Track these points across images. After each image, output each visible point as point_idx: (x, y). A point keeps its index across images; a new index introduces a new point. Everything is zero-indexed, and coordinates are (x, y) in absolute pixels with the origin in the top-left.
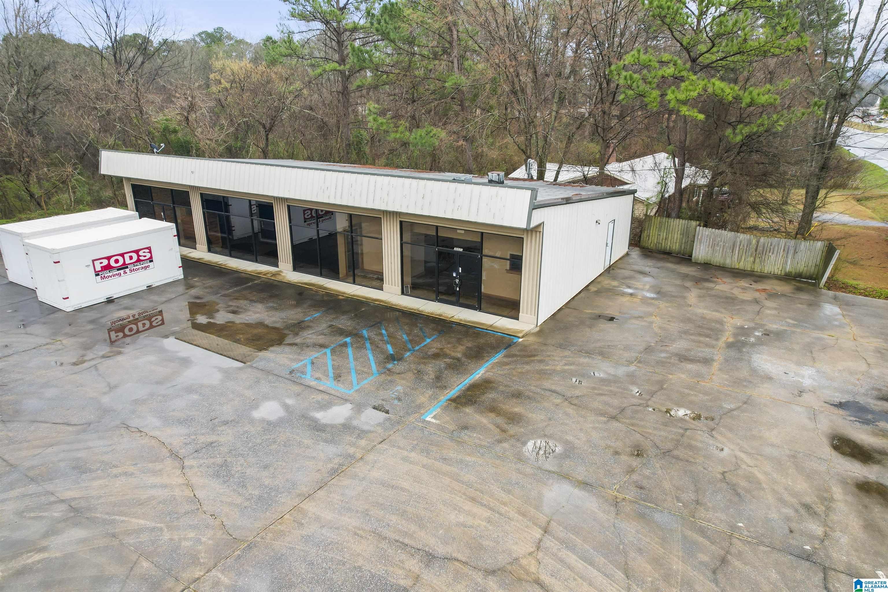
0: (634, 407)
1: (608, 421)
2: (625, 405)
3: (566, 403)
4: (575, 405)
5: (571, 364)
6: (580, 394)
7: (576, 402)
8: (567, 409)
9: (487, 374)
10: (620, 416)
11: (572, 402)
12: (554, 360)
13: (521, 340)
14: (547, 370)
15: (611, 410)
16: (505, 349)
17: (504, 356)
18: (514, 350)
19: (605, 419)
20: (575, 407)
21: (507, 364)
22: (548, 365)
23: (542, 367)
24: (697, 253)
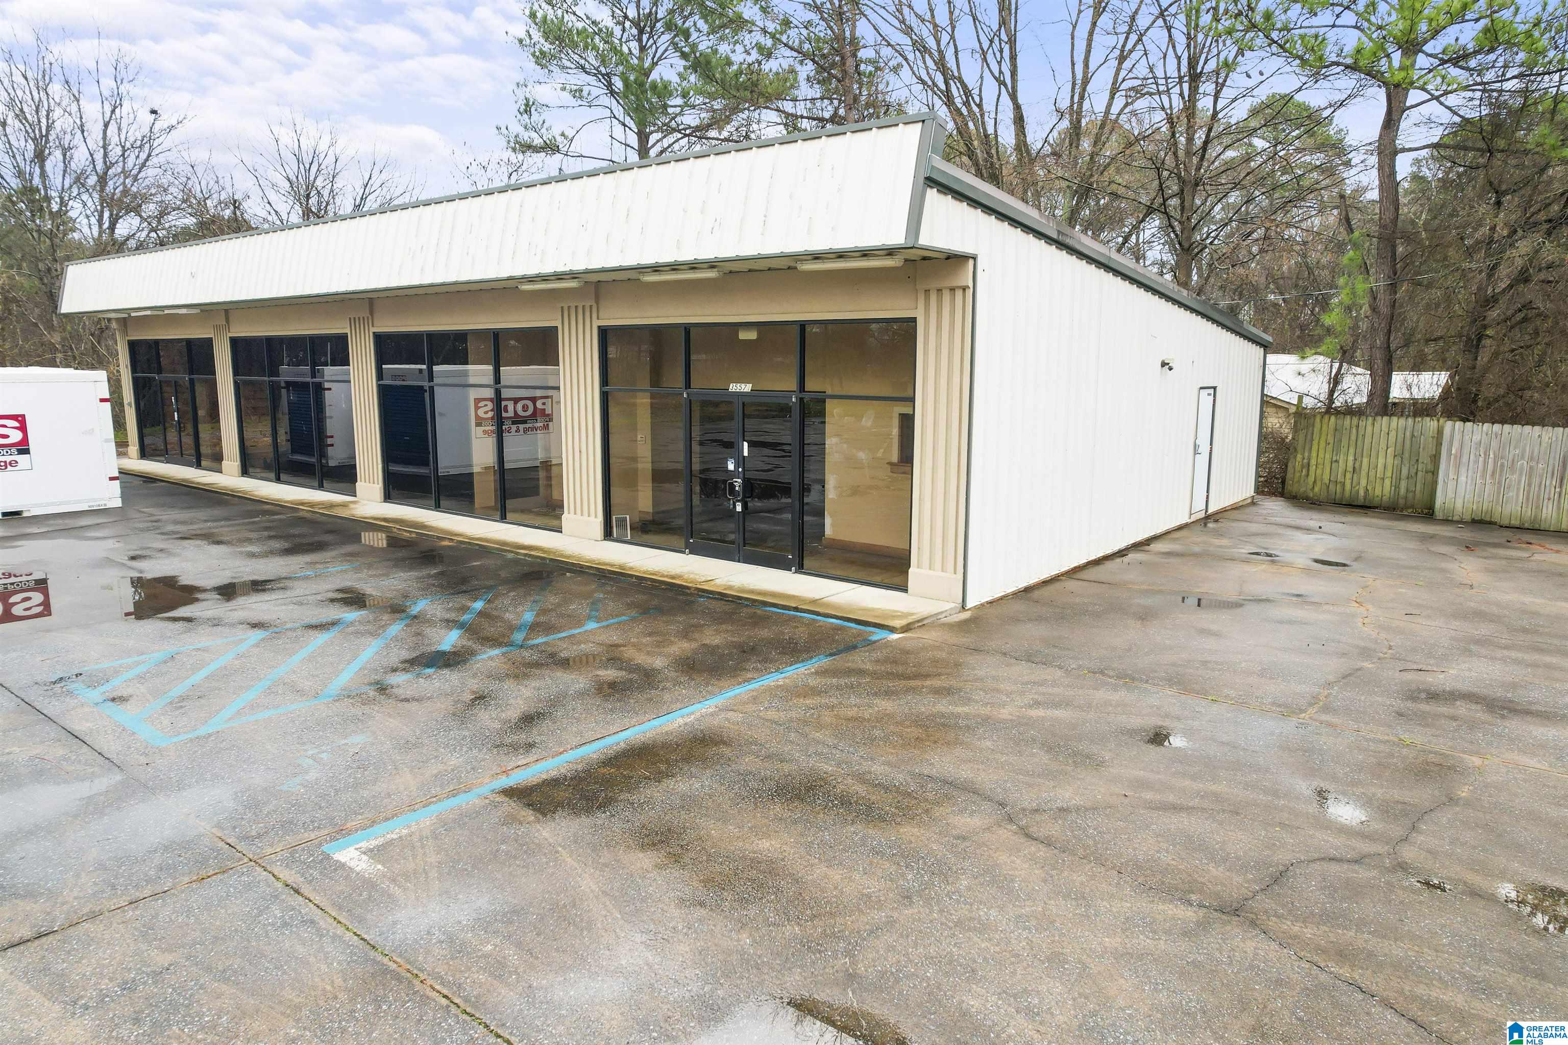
0: (1334, 868)
1: (1203, 925)
2: (1283, 857)
3: (1006, 834)
4: (1048, 842)
5: (1056, 705)
6: (1078, 801)
7: (1053, 829)
8: (1003, 858)
9: (723, 715)
10: (1265, 903)
11: (1033, 830)
12: (998, 691)
13: (895, 636)
14: (958, 716)
15: (1216, 871)
16: (831, 655)
17: (817, 673)
18: (860, 659)
19: (1190, 914)
20: (1042, 852)
21: (815, 692)
22: (968, 701)
23: (943, 706)
24: (1450, 494)
